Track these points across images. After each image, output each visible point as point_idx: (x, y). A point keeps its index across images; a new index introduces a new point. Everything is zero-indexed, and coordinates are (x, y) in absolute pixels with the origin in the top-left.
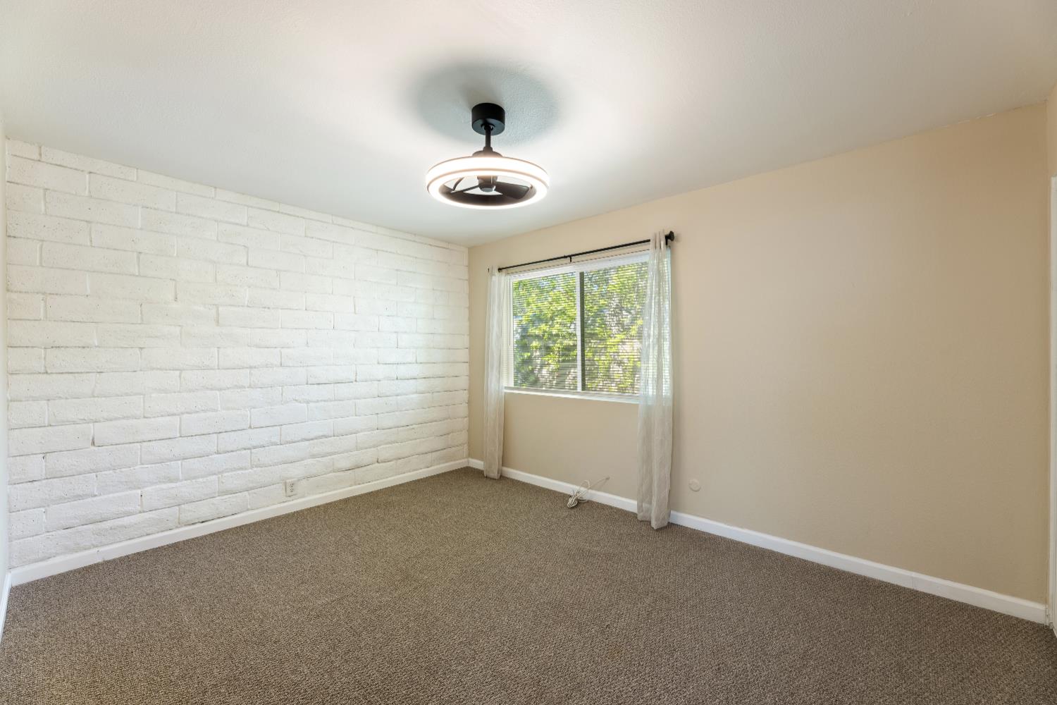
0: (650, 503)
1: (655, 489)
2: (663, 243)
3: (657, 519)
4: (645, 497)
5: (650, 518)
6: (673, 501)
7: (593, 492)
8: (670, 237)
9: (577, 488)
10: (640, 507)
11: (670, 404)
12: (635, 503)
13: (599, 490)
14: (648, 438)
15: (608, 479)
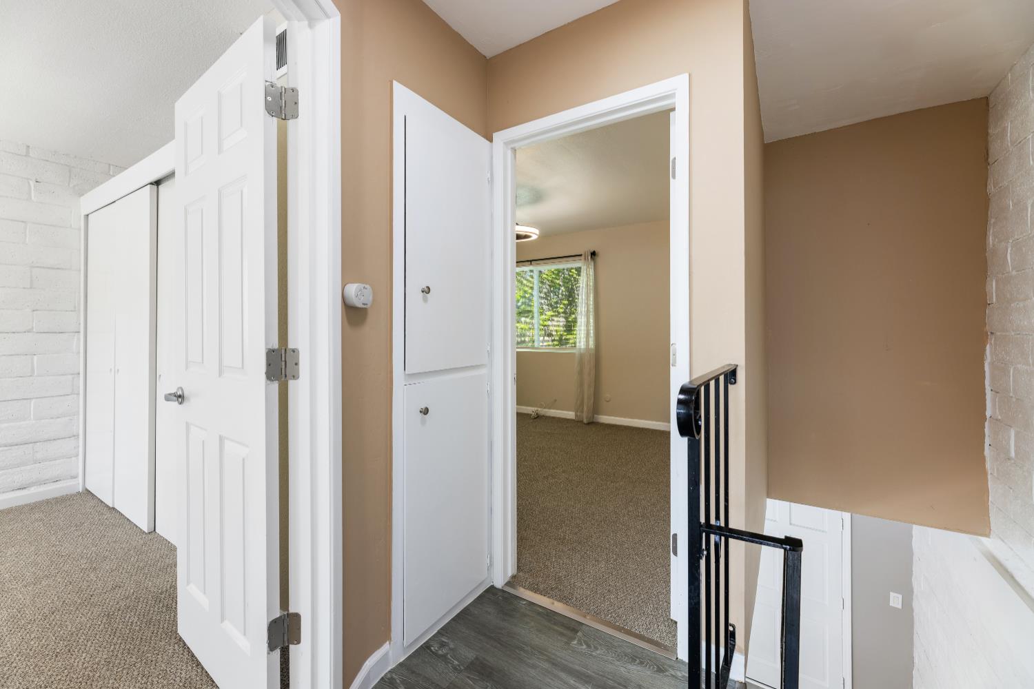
0: (582, 412)
1: (586, 401)
2: (589, 258)
3: (587, 418)
4: (579, 409)
5: (583, 418)
6: (596, 409)
7: (547, 410)
8: (593, 254)
9: (534, 409)
10: (576, 415)
11: (593, 352)
12: (574, 413)
13: (550, 408)
14: (581, 372)
15: (555, 401)
